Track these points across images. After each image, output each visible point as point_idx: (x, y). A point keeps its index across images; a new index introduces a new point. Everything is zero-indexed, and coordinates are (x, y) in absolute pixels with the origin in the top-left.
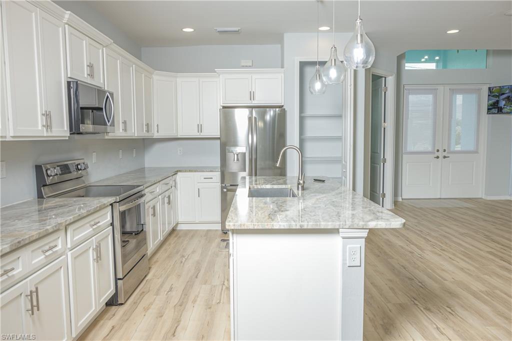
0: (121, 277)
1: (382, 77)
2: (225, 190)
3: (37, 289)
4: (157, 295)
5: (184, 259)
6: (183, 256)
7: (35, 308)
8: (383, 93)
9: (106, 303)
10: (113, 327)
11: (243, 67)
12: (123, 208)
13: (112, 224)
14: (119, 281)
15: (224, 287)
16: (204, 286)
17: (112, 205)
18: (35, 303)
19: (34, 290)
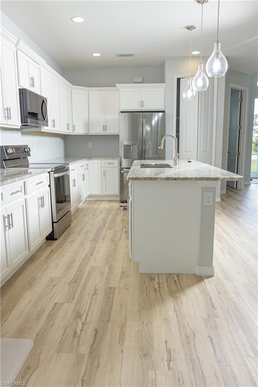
0: (56, 221)
1: (239, 91)
2: (122, 172)
3: (12, 214)
4: (79, 235)
5: (95, 217)
6: (94, 215)
7: (11, 226)
8: (239, 103)
9: (46, 238)
10: (52, 251)
11: (136, 83)
12: (56, 175)
13: (50, 186)
14: (54, 224)
15: (123, 232)
16: (109, 231)
17: (49, 172)
18: (11, 223)
19: (10, 215)
